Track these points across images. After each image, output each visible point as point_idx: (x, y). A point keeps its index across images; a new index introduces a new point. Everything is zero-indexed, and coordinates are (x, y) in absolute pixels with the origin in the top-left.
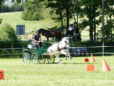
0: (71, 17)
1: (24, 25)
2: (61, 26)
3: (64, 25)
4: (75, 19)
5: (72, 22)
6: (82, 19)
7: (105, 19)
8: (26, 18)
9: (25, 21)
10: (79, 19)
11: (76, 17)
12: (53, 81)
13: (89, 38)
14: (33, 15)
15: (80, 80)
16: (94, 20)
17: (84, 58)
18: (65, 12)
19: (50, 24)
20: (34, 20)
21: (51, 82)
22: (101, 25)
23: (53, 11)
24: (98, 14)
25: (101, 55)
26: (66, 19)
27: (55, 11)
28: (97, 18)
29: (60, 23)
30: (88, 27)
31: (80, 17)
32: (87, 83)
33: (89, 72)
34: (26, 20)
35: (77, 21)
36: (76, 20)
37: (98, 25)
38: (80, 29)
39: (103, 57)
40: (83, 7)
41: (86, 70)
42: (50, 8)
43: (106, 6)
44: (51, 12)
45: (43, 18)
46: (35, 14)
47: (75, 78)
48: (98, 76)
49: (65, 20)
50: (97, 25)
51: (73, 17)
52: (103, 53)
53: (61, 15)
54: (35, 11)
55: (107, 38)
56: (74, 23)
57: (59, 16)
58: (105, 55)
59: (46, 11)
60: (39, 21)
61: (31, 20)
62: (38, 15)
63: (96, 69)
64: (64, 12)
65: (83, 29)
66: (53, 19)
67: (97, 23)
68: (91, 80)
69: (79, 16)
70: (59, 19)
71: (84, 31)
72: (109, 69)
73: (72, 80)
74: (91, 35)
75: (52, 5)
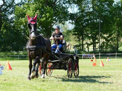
0: (84, 40)
2: (79, 44)
3: (81, 44)
5: (84, 42)
6: (89, 41)
7: (100, 41)
11: (86, 40)
13: (93, 50)
15: (90, 70)
16: (95, 41)
17: (91, 60)
22: (99, 44)
24: (97, 39)
25: (99, 58)
26: (81, 41)
27: (77, 37)
28: (97, 41)
30: (93, 45)
38: (88, 46)
40: (90, 35)
41: (93, 65)
43: (101, 35)
44: (75, 38)
45: (70, 41)
46: (67, 38)
47: (88, 69)
48: (99, 68)
50: (97, 44)
53: (79, 39)
54: (67, 37)
55: (101, 50)
57: (78, 39)
58: (101, 58)
59: (72, 37)
63: (97, 65)
64: (81, 37)
65: (90, 46)
66: (76, 41)
67: (97, 43)
68: (95, 70)
69: (88, 39)
70: (78, 41)
72: (103, 65)
75: (75, 34)
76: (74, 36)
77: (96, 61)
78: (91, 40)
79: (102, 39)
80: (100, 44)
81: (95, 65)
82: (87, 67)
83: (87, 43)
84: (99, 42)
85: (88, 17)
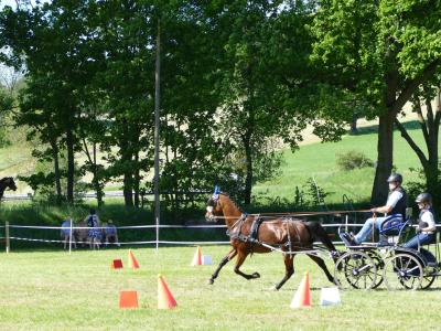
0: (79, 149)
2: (54, 171)
3: (60, 167)
4: (88, 154)
5: (80, 159)
6: (106, 154)
7: (162, 156)
10: (99, 155)
11: (90, 149)
16: (133, 158)
18: (65, 136)
22: (152, 172)
23: (33, 133)
24: (145, 143)
26: (66, 153)
27: (39, 134)
28: (142, 155)
29: (53, 162)
30: (122, 177)
31: (102, 150)
33: (125, 309)
35: (92, 160)
36: (92, 157)
37: (146, 171)
38: (101, 179)
39: (157, 250)
42: (26, 126)
44: (29, 137)
49: (62, 156)
50: (142, 173)
52: (157, 242)
53: (53, 144)
56: (87, 163)
65: (108, 180)
66: (35, 154)
67: (145, 165)
69: (98, 145)
70: (48, 152)
71: (109, 183)
74: (127, 194)
76: (27, 129)
77: (136, 266)
78: (115, 149)
79: (170, 147)
80: (157, 171)
81: (128, 301)
83: (93, 167)
84: (152, 164)
85: (99, 29)
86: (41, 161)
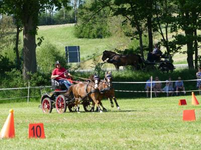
1: (79, 47)
4: (162, 34)
5: (157, 39)
6: (174, 34)
8: (81, 35)
9: (80, 39)
10: (170, 35)
12: (126, 139)
13: (186, 65)
14: (93, 30)
15: (172, 137)
19: (122, 44)
20: (94, 37)
21: (122, 140)
27: (129, 22)
29: (138, 41)
31: (171, 31)
32: (182, 141)
33: (186, 121)
34: (80, 37)
35: (165, 38)
36: (165, 36)
38: (171, 51)
41: (182, 118)
45: (109, 35)
46: (96, 27)
47: (163, 133)
49: (145, 36)
51: (159, 30)
56: (162, 40)
60: (104, 39)
61: (89, 37)
62: (102, 29)
63: (197, 116)
68: (189, 136)
69: (169, 29)
73: (157, 136)
74: (190, 60)
75: (122, 12)
77: (198, 103)
81: (189, 116)
82: (161, 125)
83: (165, 43)
86: (132, 39)
